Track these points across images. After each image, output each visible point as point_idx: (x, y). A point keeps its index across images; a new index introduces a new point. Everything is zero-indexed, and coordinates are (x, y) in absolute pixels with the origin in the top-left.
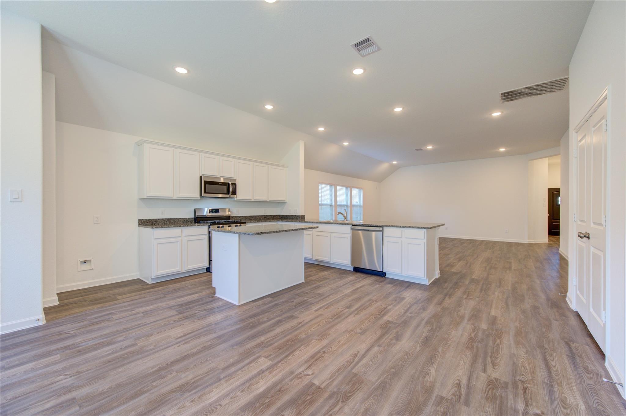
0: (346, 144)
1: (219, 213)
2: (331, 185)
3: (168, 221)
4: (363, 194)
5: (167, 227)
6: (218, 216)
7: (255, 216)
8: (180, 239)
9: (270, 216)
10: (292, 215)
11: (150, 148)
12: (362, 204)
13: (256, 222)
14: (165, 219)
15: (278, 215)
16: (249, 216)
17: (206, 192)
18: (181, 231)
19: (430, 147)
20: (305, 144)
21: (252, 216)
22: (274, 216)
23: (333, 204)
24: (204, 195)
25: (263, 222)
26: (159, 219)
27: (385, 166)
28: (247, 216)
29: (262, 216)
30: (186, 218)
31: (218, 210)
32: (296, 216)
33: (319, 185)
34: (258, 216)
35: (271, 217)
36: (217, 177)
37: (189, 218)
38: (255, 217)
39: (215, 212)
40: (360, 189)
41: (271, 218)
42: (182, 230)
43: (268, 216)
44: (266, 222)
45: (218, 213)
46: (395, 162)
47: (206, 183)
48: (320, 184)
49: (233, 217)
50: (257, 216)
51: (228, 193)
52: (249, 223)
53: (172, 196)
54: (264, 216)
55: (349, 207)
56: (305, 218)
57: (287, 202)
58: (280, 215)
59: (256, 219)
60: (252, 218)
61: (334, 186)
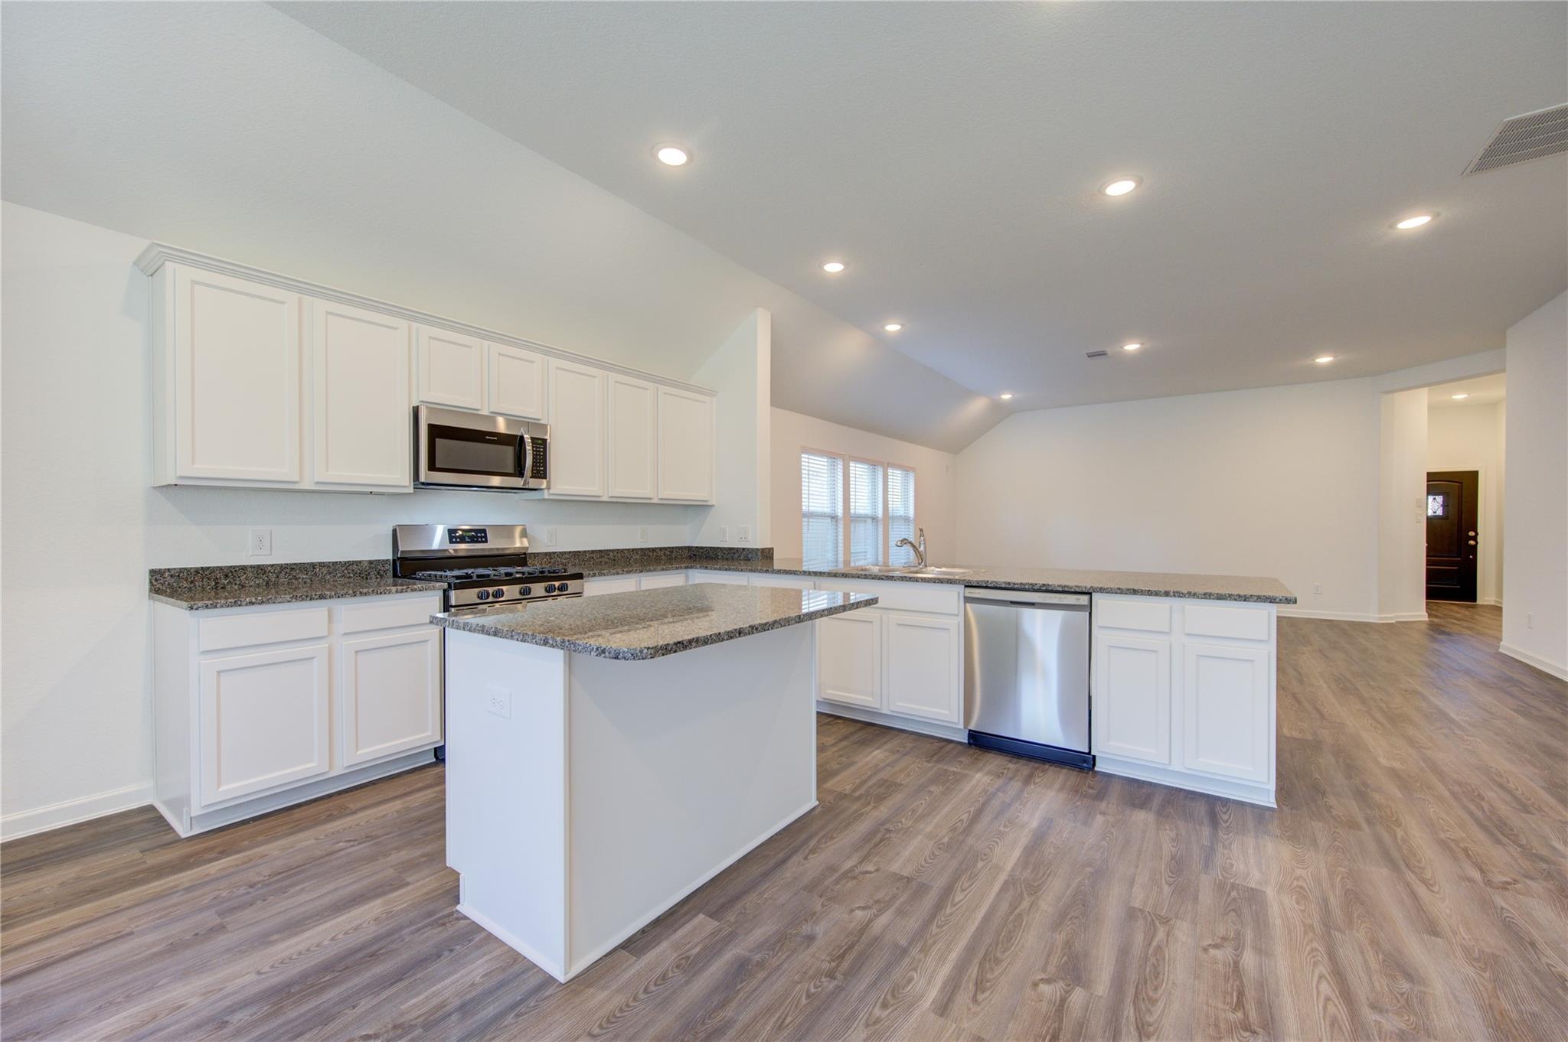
0: (893, 328)
1: (486, 541)
2: (832, 456)
3: (282, 575)
4: (915, 486)
5: (262, 602)
6: (487, 553)
7: (610, 551)
8: (323, 645)
9: (661, 549)
10: (731, 549)
11: (194, 282)
12: (911, 514)
13: (618, 574)
14: (272, 566)
15: (685, 548)
16: (593, 552)
17: (438, 465)
18: (326, 613)
19: (1132, 347)
21: (601, 551)
22: (672, 549)
23: (840, 512)
24: (426, 475)
25: (641, 571)
26: (244, 568)
27: (977, 406)
28: (585, 552)
29: (633, 550)
30: (360, 562)
31: (484, 531)
32: (744, 549)
33: (803, 455)
34: (622, 551)
35: (662, 553)
36: (480, 413)
37: (371, 562)
38: (611, 554)
39: (473, 540)
40: (906, 469)
41: (663, 557)
42: (330, 611)
43: (654, 550)
44: (650, 571)
45: (482, 542)
46: (1006, 397)
47: (437, 432)
48: (806, 453)
49: (538, 554)
50: (618, 551)
51: (521, 474)
52: (594, 575)
53: (297, 479)
54: (642, 549)
55: (882, 523)
56: (775, 558)
57: (713, 506)
58: (689, 547)
59: (614, 560)
60: (603, 560)
61: (843, 460)
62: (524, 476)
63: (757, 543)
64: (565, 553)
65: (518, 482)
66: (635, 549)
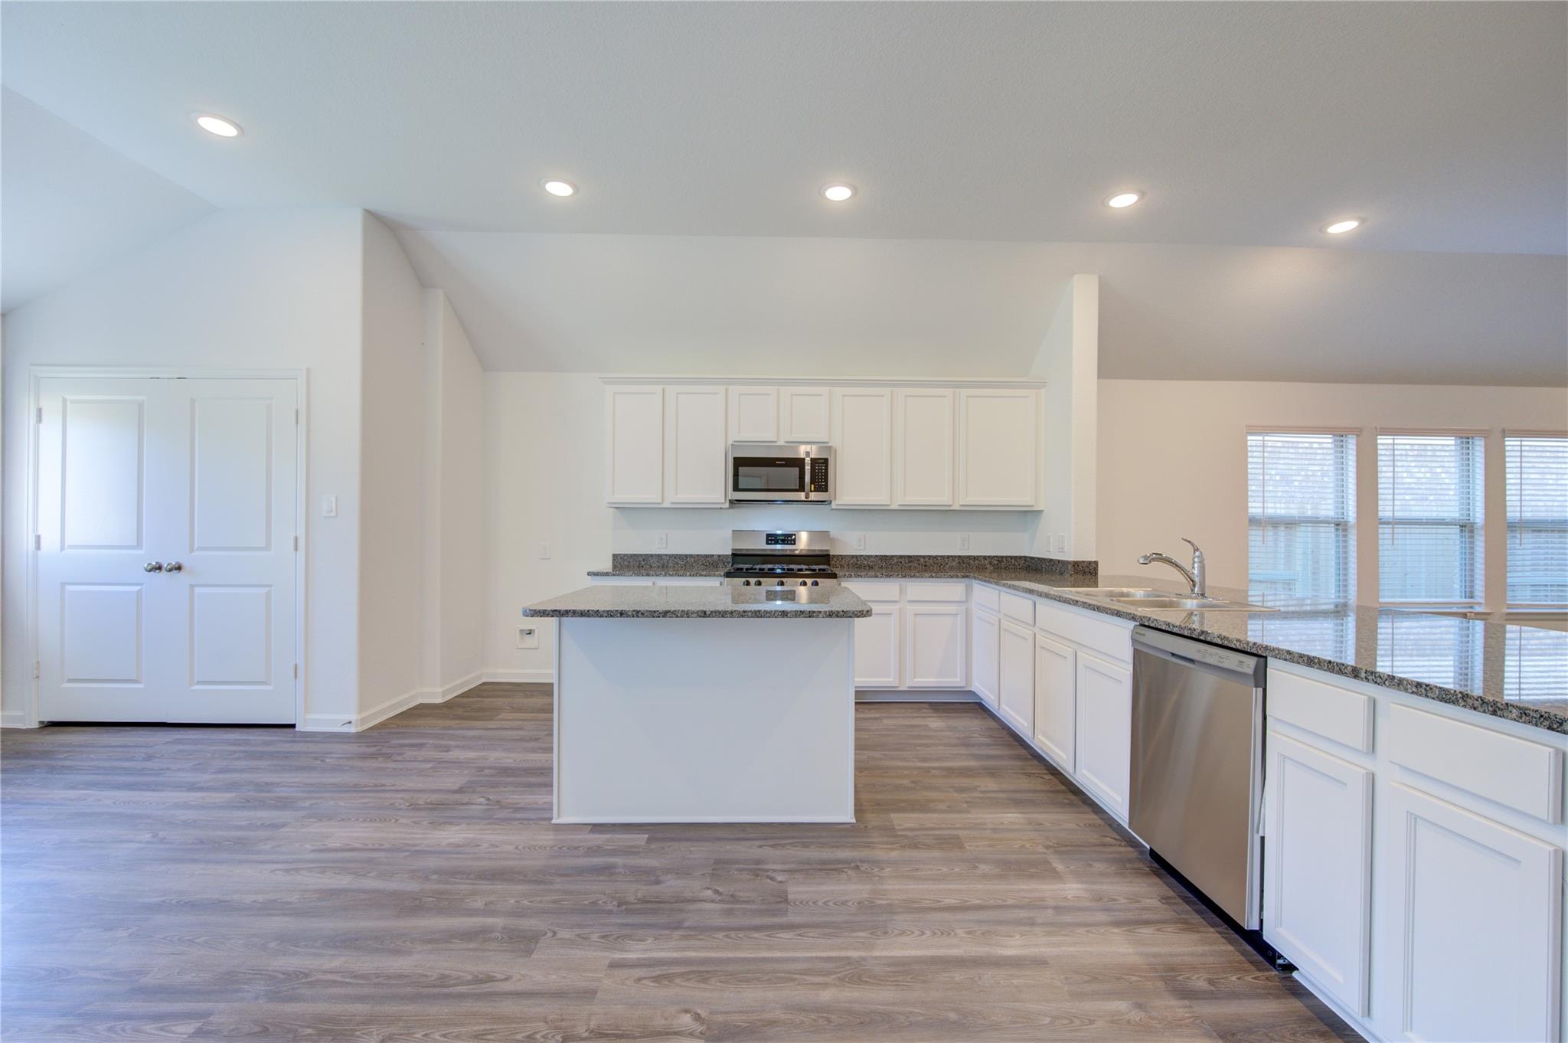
0: (1342, 227)
1: (795, 543)
2: (1339, 433)
3: (670, 562)
7: (921, 556)
9: (985, 558)
11: (615, 393)
13: (876, 577)
14: (666, 555)
15: (1020, 557)
16: (901, 557)
17: (740, 487)
22: (1000, 559)
23: (1352, 515)
24: (732, 495)
25: (905, 577)
26: (652, 555)
28: (893, 556)
29: (948, 557)
30: (713, 555)
31: (794, 536)
33: (1249, 438)
34: (936, 557)
35: (987, 562)
36: (778, 444)
37: (719, 556)
38: (922, 559)
39: (784, 542)
41: (988, 566)
43: (975, 558)
44: (914, 576)
45: (791, 544)
47: (739, 463)
48: (1252, 434)
49: (845, 556)
50: (930, 557)
54: (960, 556)
57: (1041, 511)
58: (1025, 557)
59: (925, 566)
60: (912, 564)
61: (1357, 436)
62: (804, 491)
63: (1071, 552)
64: (872, 556)
65: (802, 496)
66: (951, 556)
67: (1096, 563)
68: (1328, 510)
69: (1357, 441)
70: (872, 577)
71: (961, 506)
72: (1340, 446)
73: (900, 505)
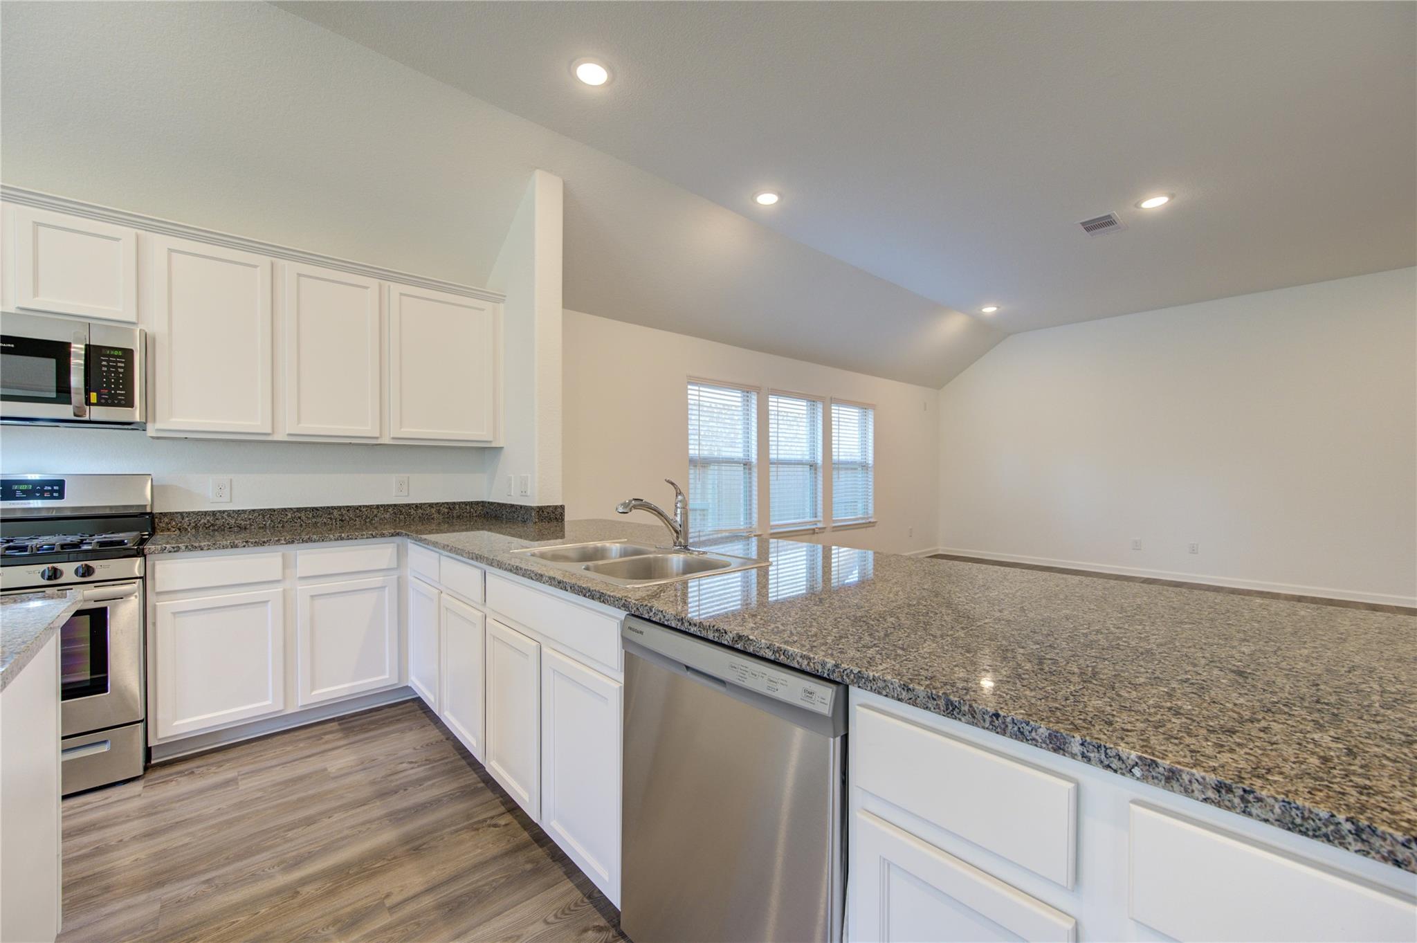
0: (767, 199)
1: (61, 496)
4: (875, 426)
7: (334, 508)
9: (431, 505)
12: (870, 460)
15: (477, 503)
16: (299, 510)
19: (1155, 203)
20: (565, 185)
21: (313, 509)
22: (451, 506)
23: (754, 457)
27: (952, 326)
29: (378, 507)
31: (61, 483)
33: (689, 387)
39: (33, 496)
40: (863, 407)
43: (418, 506)
45: (52, 498)
46: (989, 310)
48: (694, 384)
49: (189, 513)
50: (348, 508)
54: (395, 505)
55: (821, 470)
56: (566, 520)
57: (502, 448)
58: (483, 502)
59: (342, 520)
60: (319, 520)
61: (758, 393)
62: (70, 403)
63: (535, 498)
64: (244, 511)
65: (66, 411)
66: (382, 506)
67: (562, 507)
68: (738, 453)
69: (758, 397)
70: (224, 547)
71: (393, 438)
72: (746, 401)
73: (290, 435)
